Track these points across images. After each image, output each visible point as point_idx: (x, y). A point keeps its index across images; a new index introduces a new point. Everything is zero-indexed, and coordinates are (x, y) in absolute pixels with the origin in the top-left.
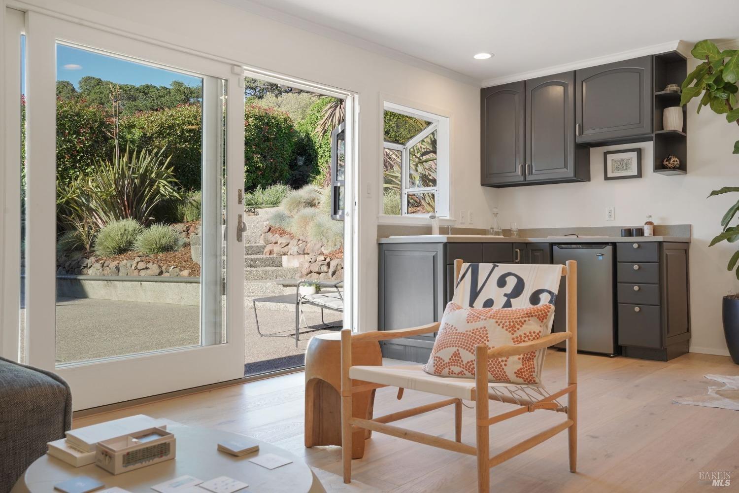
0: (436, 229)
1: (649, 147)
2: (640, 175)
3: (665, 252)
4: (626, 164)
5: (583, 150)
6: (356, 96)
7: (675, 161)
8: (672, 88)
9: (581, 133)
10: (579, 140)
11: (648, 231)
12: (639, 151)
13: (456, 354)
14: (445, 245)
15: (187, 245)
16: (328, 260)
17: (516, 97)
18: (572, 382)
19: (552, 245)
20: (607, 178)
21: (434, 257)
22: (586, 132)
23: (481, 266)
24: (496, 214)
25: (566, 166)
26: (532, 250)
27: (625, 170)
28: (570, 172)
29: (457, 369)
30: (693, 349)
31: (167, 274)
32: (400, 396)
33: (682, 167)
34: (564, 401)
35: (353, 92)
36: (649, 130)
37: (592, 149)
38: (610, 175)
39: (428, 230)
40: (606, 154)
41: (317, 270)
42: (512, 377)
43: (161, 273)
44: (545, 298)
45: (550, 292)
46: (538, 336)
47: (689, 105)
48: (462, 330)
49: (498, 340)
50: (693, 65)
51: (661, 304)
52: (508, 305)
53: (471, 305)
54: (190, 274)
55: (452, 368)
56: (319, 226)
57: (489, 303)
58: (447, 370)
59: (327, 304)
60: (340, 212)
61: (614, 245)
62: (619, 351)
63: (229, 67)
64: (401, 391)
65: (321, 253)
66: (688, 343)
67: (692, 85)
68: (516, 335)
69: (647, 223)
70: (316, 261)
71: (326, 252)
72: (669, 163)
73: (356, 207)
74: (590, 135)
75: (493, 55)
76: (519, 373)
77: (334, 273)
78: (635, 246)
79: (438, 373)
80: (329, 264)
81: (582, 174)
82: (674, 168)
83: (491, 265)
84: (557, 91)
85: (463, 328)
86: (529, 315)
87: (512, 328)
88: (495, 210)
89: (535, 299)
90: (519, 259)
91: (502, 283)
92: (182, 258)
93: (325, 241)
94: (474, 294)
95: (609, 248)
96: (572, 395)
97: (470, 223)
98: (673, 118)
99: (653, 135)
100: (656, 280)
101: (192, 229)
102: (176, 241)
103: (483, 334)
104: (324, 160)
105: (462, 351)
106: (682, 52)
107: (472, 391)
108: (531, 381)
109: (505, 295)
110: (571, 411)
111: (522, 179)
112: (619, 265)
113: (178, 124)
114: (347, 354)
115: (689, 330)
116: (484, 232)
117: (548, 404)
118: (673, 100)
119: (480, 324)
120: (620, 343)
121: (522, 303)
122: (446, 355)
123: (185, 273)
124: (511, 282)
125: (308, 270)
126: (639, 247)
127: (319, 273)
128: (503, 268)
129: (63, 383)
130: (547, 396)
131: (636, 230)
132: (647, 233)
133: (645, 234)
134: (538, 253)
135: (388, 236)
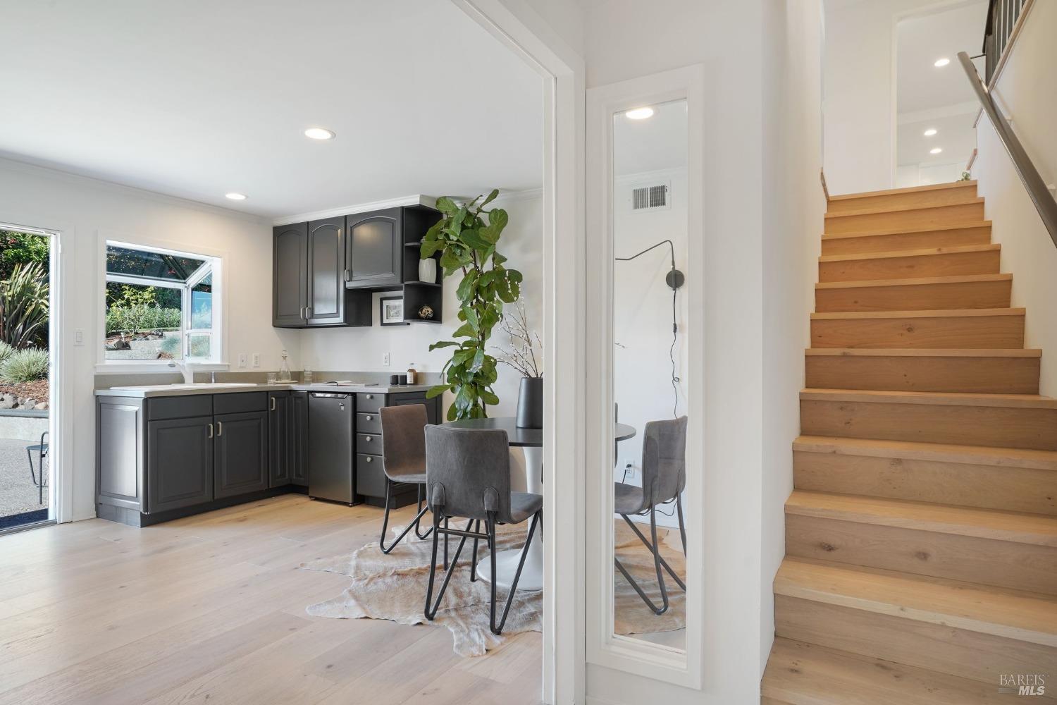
0: (189, 378)
2: (405, 323)
4: (397, 311)
6: (58, 234)
9: (350, 279)
10: (349, 286)
14: (146, 400)
17: (301, 237)
19: (308, 392)
20: (382, 324)
21: (136, 412)
22: (354, 278)
24: (284, 358)
25: (337, 313)
26: (295, 397)
27: (396, 317)
31: (21, 408)
33: (436, 318)
36: (399, 280)
38: (385, 321)
40: (382, 300)
43: (14, 406)
54: (45, 407)
61: (354, 395)
62: (356, 501)
69: (410, 370)
74: (357, 281)
75: (247, 197)
78: (368, 396)
90: (274, 408)
95: (350, 398)
97: (254, 367)
98: (426, 270)
99: (403, 285)
120: (359, 491)
126: (372, 397)
132: (409, 380)
133: (408, 382)
134: (299, 401)
135: (108, 388)
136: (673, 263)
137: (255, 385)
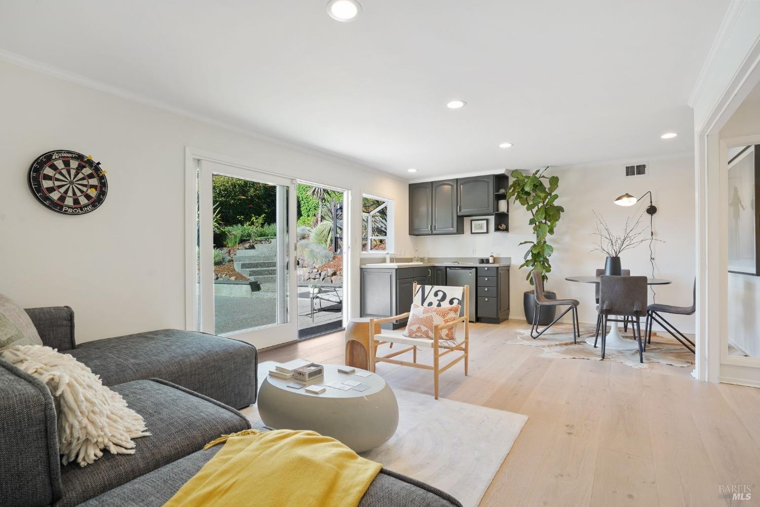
0: (388, 260)
1: (492, 219)
2: (487, 232)
3: (500, 271)
4: (481, 226)
5: (461, 219)
6: (350, 192)
7: (504, 226)
8: (502, 191)
9: (460, 210)
10: (459, 214)
12: (487, 220)
13: (419, 328)
14: (396, 269)
15: (231, 261)
16: (320, 271)
17: (428, 189)
18: (467, 338)
19: (446, 267)
20: (472, 233)
21: (390, 276)
22: (462, 210)
23: (426, 286)
24: (417, 250)
25: (452, 227)
26: (437, 270)
27: (481, 229)
28: (454, 230)
29: (419, 334)
30: (510, 317)
31: (221, 279)
32: (391, 347)
33: (507, 230)
34: (463, 346)
35: (348, 189)
36: (492, 211)
37: (465, 218)
38: (474, 231)
39: (384, 261)
41: (313, 277)
42: (444, 337)
43: (217, 278)
44: (456, 302)
45: (458, 299)
46: (454, 319)
47: (510, 200)
48: (421, 317)
49: (438, 321)
50: (511, 181)
51: (497, 297)
52: (439, 305)
53: (422, 305)
54: (236, 279)
55: (417, 334)
56: (312, 251)
57: (430, 304)
58: (414, 335)
59: (330, 299)
60: (339, 250)
61: (476, 268)
62: (478, 320)
63: (290, 180)
64: (392, 344)
65: (314, 268)
66: (508, 314)
67: (511, 191)
68: (445, 319)
69: (491, 256)
70: (312, 272)
71: (317, 267)
72: (501, 227)
73: (350, 250)
74: (464, 211)
76: (447, 335)
77: (323, 279)
78: (486, 269)
79: (410, 336)
80: (320, 274)
81: (460, 230)
82: (503, 230)
83: (431, 286)
84: (447, 188)
85: (422, 316)
86: (451, 310)
87: (444, 316)
88: (417, 248)
89: (451, 302)
90: (430, 275)
91: (436, 294)
92: (228, 269)
93: (315, 260)
94: (423, 300)
95: (474, 270)
96: (467, 343)
97: (404, 255)
98: (503, 205)
99: (494, 213)
100: (495, 285)
101: (232, 251)
102: (223, 259)
103: (431, 319)
104: (304, 207)
105: (421, 326)
106: (507, 174)
107: (432, 344)
108: (452, 338)
109: (438, 300)
110: (466, 350)
111: (431, 232)
112: (478, 278)
113: (218, 186)
114: (372, 329)
115: (509, 308)
116: (411, 260)
117: (458, 348)
118: (503, 197)
119: (429, 314)
120: (479, 316)
121: (445, 304)
122: (414, 328)
123: (233, 278)
124: (440, 295)
125: (308, 277)
126: (488, 269)
127: (315, 279)
128: (436, 288)
129: (253, 346)
130: (457, 345)
131: (486, 260)
132: (491, 261)
133: (490, 262)
134: (439, 272)
135: (365, 265)
136: (651, 202)
137: (421, 263)
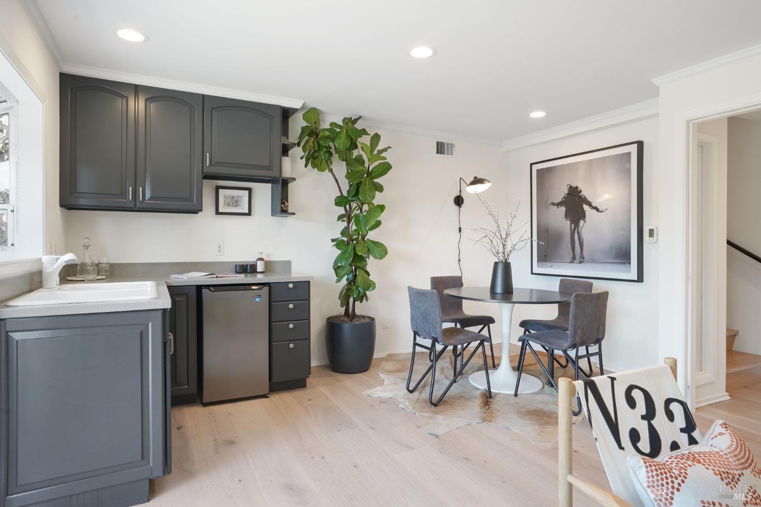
2: (250, 213)
4: (236, 201)
10: (207, 171)
11: (260, 267)
12: (250, 191)
19: (199, 288)
20: (218, 213)
21: (141, 332)
24: (87, 247)
25: (191, 198)
27: (235, 206)
28: (196, 205)
36: (278, 174)
37: (205, 181)
40: (217, 187)
61: (269, 286)
69: (260, 259)
72: (284, 207)
78: (291, 285)
88: (86, 240)
111: (132, 204)
112: (273, 305)
126: (294, 286)
131: (250, 265)
133: (258, 270)
136: (460, 191)
